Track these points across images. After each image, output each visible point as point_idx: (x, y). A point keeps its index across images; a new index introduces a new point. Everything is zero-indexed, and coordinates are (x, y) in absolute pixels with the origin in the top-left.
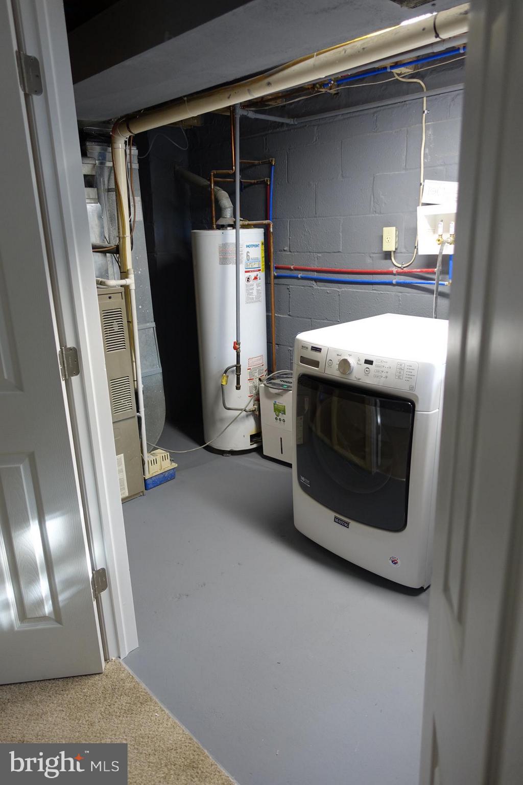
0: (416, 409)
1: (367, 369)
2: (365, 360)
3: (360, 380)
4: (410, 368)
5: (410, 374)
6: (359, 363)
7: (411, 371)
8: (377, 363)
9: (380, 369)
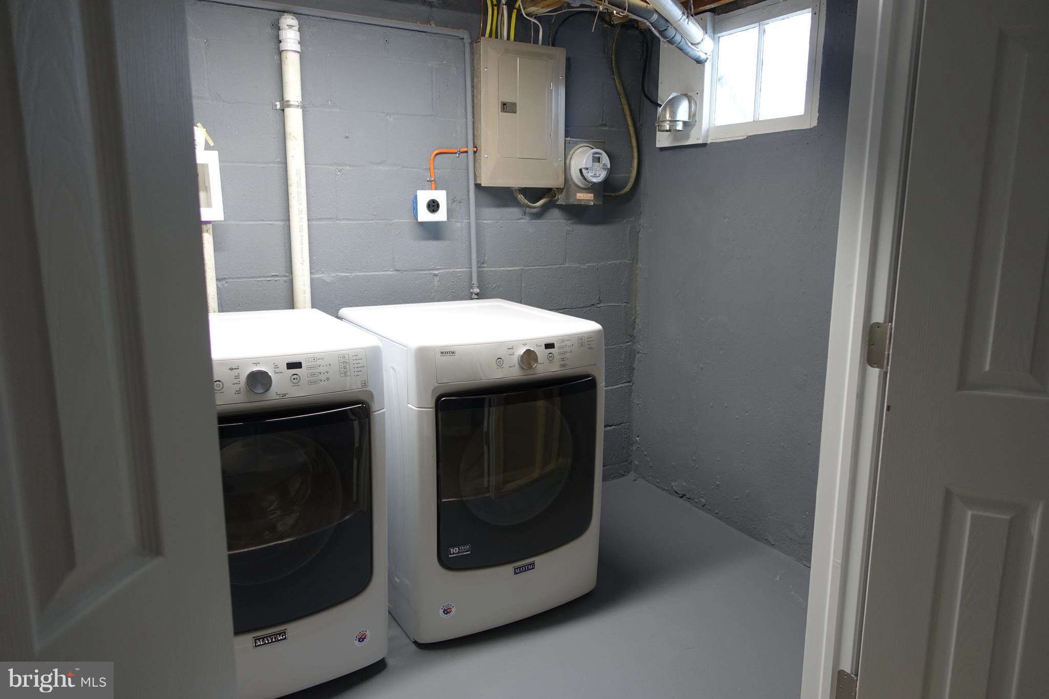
0: (372, 411)
1: (295, 376)
2: (287, 364)
3: (287, 396)
4: (358, 358)
5: (359, 365)
6: (277, 370)
7: (358, 361)
8: (309, 364)
9: (315, 371)
